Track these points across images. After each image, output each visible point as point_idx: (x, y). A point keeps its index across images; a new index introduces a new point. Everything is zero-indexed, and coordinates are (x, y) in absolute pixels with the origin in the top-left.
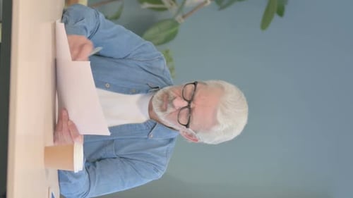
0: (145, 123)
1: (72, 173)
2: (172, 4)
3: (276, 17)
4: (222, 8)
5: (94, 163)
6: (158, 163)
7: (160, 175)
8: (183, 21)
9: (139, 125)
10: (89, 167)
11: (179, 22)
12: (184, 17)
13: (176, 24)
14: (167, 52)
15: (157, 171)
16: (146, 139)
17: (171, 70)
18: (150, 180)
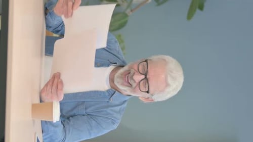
0: (107, 91)
1: (51, 123)
2: (123, 2)
3: (198, 11)
4: (159, 4)
5: (68, 118)
6: (115, 118)
7: (115, 127)
8: (131, 13)
9: (103, 92)
10: (64, 121)
11: (128, 14)
12: (132, 11)
13: (126, 16)
14: (120, 36)
15: (114, 124)
16: (108, 102)
17: (123, 49)
18: (109, 131)
